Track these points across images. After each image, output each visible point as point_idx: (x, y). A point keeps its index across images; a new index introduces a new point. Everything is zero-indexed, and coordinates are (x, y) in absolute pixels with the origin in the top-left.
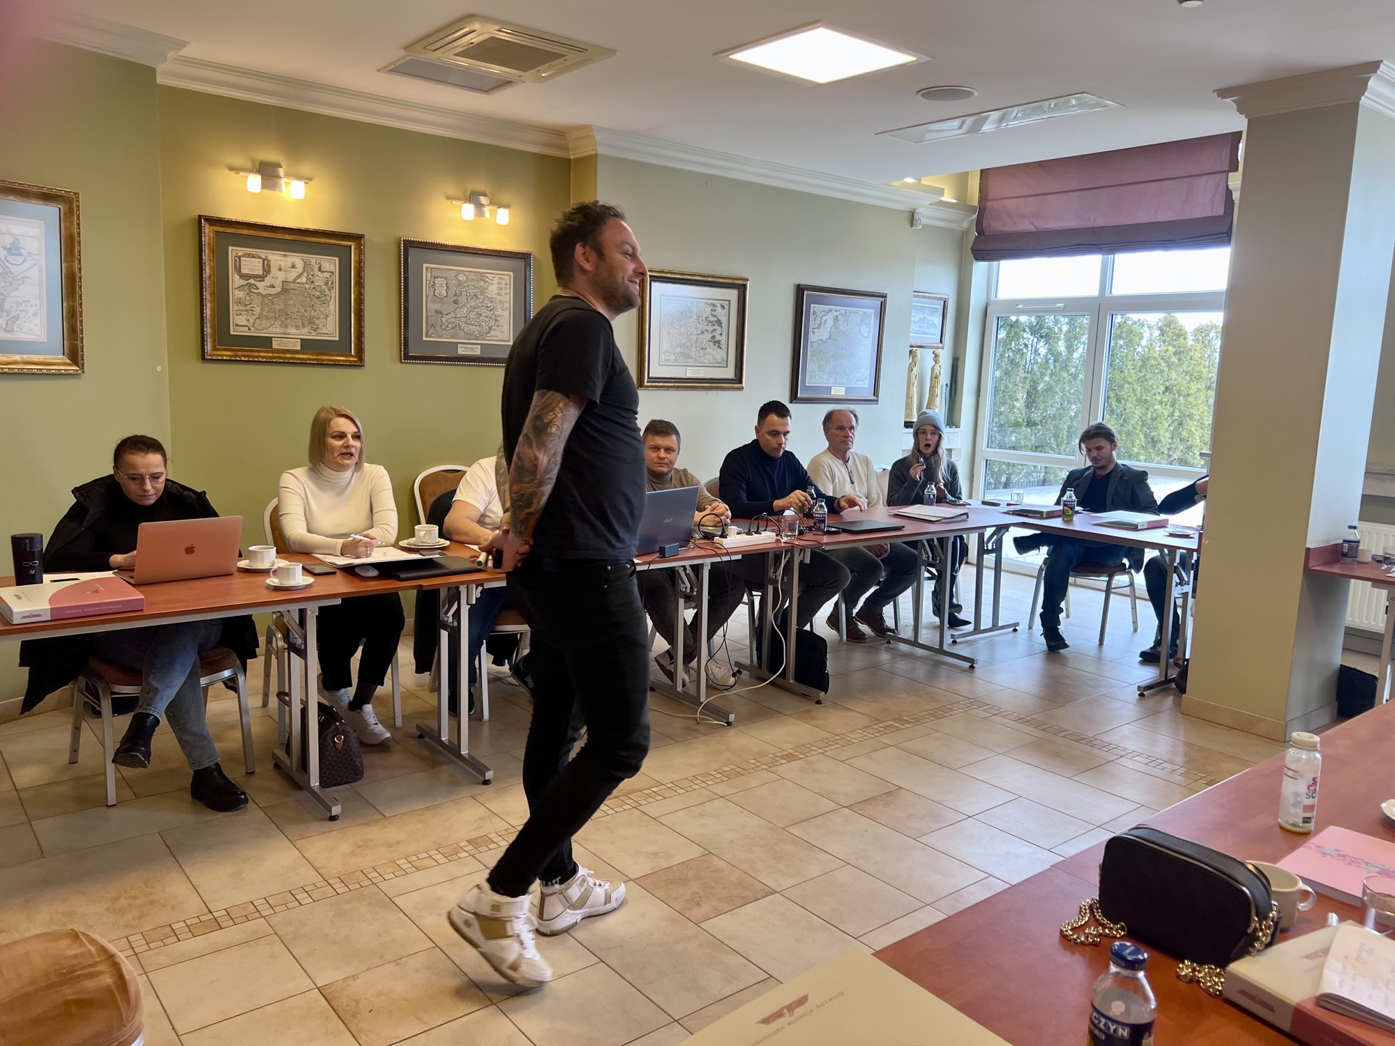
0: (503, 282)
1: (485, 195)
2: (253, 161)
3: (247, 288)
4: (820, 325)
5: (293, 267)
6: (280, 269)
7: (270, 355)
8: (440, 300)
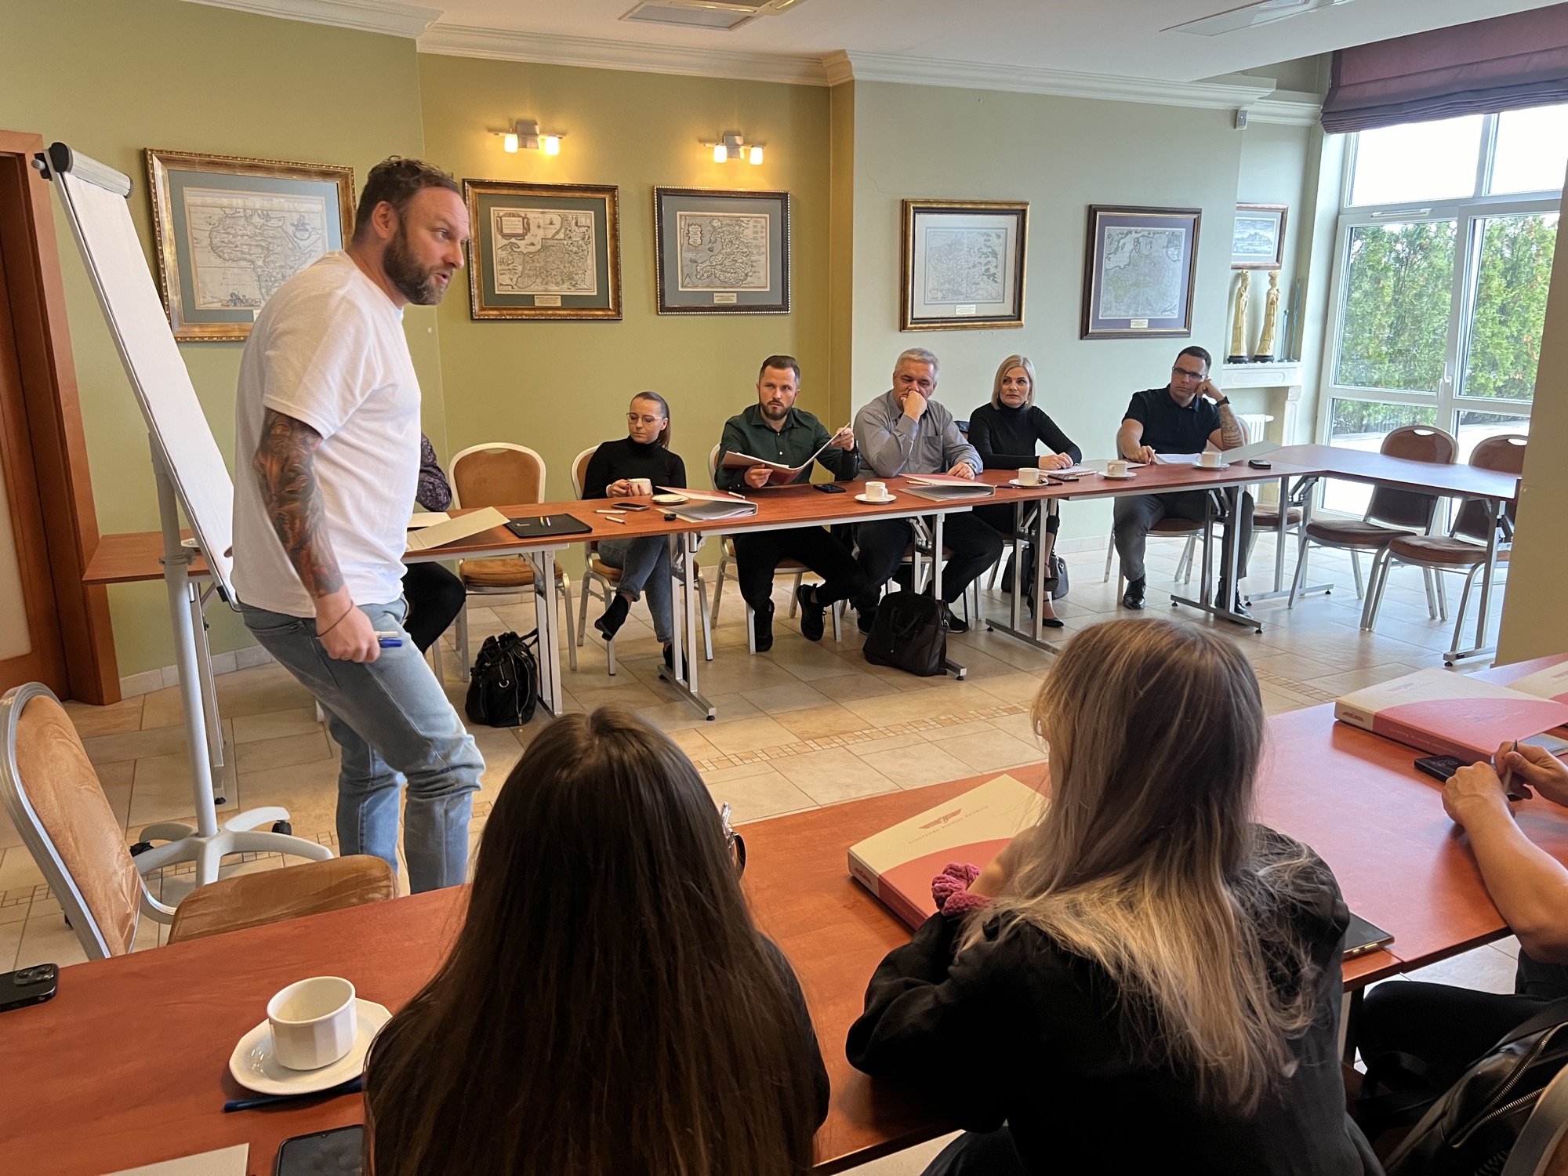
0: (759, 225)
1: (740, 135)
2: (510, 121)
3: (508, 247)
4: (1117, 249)
5: (551, 223)
6: (539, 227)
7: (533, 312)
8: (695, 248)
